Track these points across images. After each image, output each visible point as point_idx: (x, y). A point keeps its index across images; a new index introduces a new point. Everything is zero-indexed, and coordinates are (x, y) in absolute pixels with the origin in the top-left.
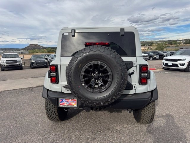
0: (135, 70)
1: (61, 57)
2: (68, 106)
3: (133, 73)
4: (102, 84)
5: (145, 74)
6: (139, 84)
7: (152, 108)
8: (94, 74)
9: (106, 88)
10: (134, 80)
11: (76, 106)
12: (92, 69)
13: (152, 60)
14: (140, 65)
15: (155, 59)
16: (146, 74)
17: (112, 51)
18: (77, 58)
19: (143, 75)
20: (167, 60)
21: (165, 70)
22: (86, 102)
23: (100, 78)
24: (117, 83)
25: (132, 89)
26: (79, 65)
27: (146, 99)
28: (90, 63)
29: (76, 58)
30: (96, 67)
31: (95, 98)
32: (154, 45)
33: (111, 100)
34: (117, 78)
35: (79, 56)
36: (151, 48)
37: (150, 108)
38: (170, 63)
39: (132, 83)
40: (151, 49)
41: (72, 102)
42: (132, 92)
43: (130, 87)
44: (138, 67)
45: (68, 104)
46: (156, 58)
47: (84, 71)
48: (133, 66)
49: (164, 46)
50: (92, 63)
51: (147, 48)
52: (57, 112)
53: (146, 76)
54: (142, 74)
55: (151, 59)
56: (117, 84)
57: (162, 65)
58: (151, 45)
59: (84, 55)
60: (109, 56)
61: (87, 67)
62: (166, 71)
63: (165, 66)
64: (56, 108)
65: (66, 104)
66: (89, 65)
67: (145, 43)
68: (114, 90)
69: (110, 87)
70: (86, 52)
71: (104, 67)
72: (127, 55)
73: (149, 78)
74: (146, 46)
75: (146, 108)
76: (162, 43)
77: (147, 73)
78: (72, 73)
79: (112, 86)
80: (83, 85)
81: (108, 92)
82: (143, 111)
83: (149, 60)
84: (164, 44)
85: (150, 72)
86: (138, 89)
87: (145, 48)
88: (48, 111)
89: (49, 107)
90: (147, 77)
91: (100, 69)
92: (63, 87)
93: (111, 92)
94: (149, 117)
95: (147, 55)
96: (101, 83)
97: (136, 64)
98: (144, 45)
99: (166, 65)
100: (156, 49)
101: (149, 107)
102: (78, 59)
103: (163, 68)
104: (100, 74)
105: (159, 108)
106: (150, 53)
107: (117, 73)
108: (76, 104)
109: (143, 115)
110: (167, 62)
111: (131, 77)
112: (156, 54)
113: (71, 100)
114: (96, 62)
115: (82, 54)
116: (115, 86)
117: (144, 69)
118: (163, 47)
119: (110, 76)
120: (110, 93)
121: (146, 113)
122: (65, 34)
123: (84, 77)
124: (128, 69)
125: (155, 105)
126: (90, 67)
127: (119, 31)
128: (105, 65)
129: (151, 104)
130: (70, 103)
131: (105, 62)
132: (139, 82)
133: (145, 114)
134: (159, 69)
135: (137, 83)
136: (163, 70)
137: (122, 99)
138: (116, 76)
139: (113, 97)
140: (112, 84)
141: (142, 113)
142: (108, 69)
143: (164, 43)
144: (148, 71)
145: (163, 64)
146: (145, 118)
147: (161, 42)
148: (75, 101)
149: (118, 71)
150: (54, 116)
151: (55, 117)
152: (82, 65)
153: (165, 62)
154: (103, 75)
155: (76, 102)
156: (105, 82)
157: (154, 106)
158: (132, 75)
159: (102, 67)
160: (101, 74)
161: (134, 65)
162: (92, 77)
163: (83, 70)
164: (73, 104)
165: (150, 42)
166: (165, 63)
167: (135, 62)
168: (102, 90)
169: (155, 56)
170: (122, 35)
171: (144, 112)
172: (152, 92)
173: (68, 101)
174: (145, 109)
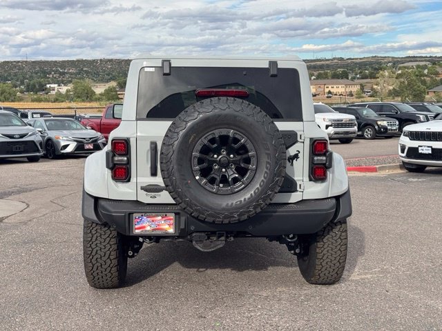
0: (301, 149)
1: (137, 120)
2: (153, 233)
3: (296, 156)
4: (237, 176)
5: (321, 158)
6: (310, 180)
7: (340, 238)
8: (218, 156)
9: (243, 183)
10: (300, 171)
11: (171, 230)
12: (215, 145)
13: (373, 138)
14: (311, 139)
15: (382, 134)
16: (324, 158)
17: (256, 110)
18: (187, 122)
19: (318, 160)
20: (415, 136)
21: (410, 170)
22: (203, 214)
23: (232, 165)
24: (266, 172)
25: (296, 191)
26: (191, 136)
27: (325, 210)
28: (214, 134)
29: (185, 123)
30: (224, 140)
31: (221, 205)
32: (386, 73)
33: (255, 208)
34: (268, 163)
35: (190, 118)
36: (372, 89)
37: (335, 238)
38: (425, 147)
39: (296, 178)
40: (374, 94)
41: (163, 222)
42: (295, 197)
43: (290, 186)
44: (307, 143)
45: (154, 227)
46: (386, 129)
47: (199, 149)
48: (296, 141)
49: (428, 79)
50: (217, 133)
51: (355, 89)
52: (115, 257)
53: (324, 162)
54: (316, 158)
55: (368, 133)
56: (266, 175)
57: (400, 154)
58: (372, 76)
59: (201, 116)
60: (250, 119)
61: (206, 142)
62: (412, 173)
63: (408, 156)
64: (113, 246)
65: (148, 228)
66: (211, 137)
67: (347, 66)
68: (260, 188)
69: (252, 183)
70: (204, 110)
71: (239, 141)
72: (282, 118)
73: (330, 166)
74: (353, 79)
75: (326, 237)
76: (418, 67)
77: (324, 155)
78: (175, 153)
79: (255, 179)
80: (197, 178)
81: (248, 191)
82: (320, 244)
83: (361, 137)
84: (426, 71)
85: (331, 154)
86: (309, 190)
87: (348, 90)
88: (94, 253)
89: (95, 243)
90: (324, 164)
91: (233, 145)
92: (142, 188)
93: (255, 192)
94: (333, 259)
95: (353, 117)
96: (234, 173)
97: (303, 138)
98: (344, 76)
99: (413, 152)
100: (394, 93)
101: (334, 235)
102: (189, 124)
103: (404, 166)
104: (232, 156)
105: (366, 260)
106: (365, 112)
107: (266, 153)
108: (173, 227)
109: (319, 256)
110: (415, 144)
111: (292, 164)
112: (388, 116)
113: (160, 218)
114: (224, 132)
115: (196, 115)
116: (263, 178)
117: (318, 147)
118: (424, 82)
119: (253, 160)
120: (253, 194)
121: (325, 249)
122: (146, 69)
123: (200, 161)
124: (287, 148)
125: (346, 231)
126: (212, 141)
127: (267, 66)
128: (243, 138)
129: (337, 229)
130: (158, 225)
131: (243, 132)
132: (309, 177)
133: (325, 252)
134: (390, 168)
135: (306, 179)
136: (404, 171)
137: (276, 212)
138: (264, 159)
139: (258, 201)
140: (257, 176)
141: (318, 250)
142: (249, 146)
143: (425, 67)
144: (327, 151)
145: (403, 152)
146: (325, 262)
147: (414, 64)
148: (170, 219)
149: (268, 149)
150: (106, 266)
151: (109, 269)
152: (195, 137)
153: (410, 143)
154: (238, 157)
155: (172, 222)
156: (242, 172)
157: (343, 234)
158: (294, 161)
159: (236, 140)
160: (234, 156)
161: (299, 139)
162: (215, 162)
163: (198, 147)
164: (166, 227)
165: (371, 64)
166: (410, 148)
167: (302, 133)
168: (237, 188)
169: (385, 123)
170: (273, 76)
171: (323, 249)
172: (337, 198)
173: (153, 221)
174: (325, 240)
